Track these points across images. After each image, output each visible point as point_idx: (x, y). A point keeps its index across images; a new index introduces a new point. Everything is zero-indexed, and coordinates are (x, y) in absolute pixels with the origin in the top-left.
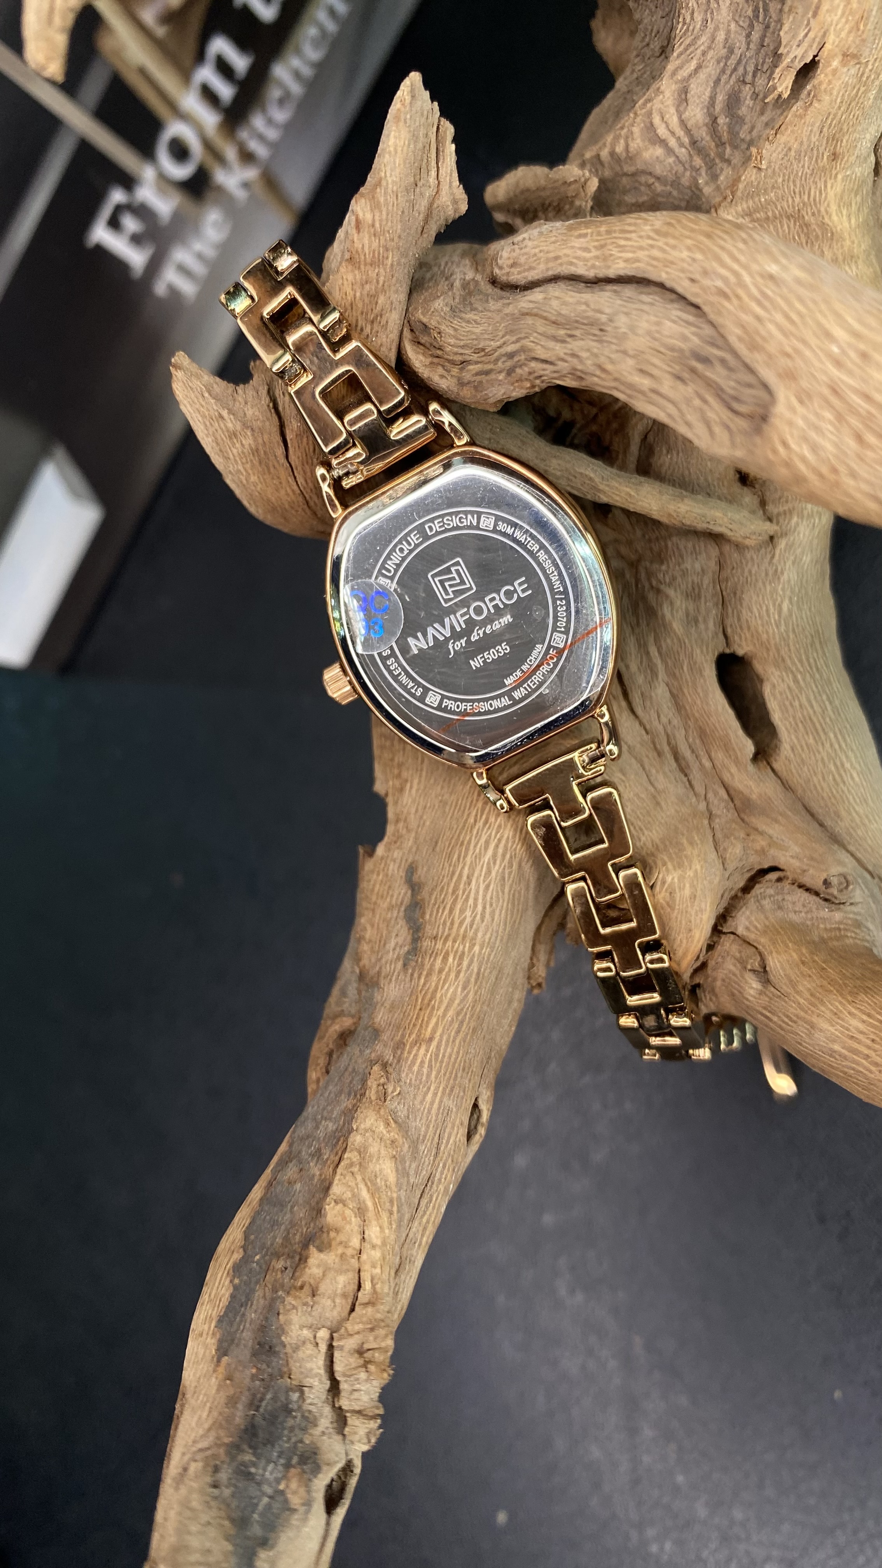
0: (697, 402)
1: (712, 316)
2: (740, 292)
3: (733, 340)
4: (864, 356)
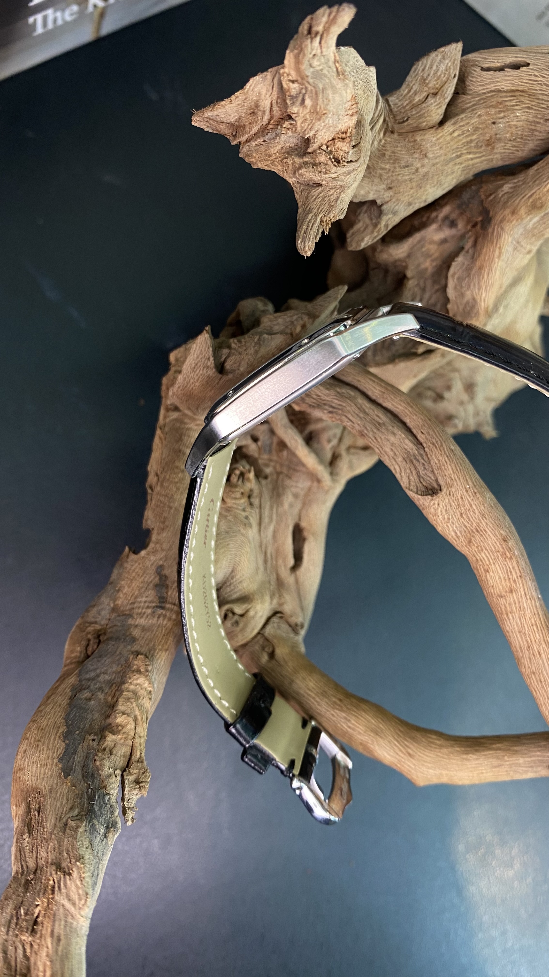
0: (408, 471)
1: (426, 449)
2: (441, 449)
3: (432, 464)
4: (475, 493)
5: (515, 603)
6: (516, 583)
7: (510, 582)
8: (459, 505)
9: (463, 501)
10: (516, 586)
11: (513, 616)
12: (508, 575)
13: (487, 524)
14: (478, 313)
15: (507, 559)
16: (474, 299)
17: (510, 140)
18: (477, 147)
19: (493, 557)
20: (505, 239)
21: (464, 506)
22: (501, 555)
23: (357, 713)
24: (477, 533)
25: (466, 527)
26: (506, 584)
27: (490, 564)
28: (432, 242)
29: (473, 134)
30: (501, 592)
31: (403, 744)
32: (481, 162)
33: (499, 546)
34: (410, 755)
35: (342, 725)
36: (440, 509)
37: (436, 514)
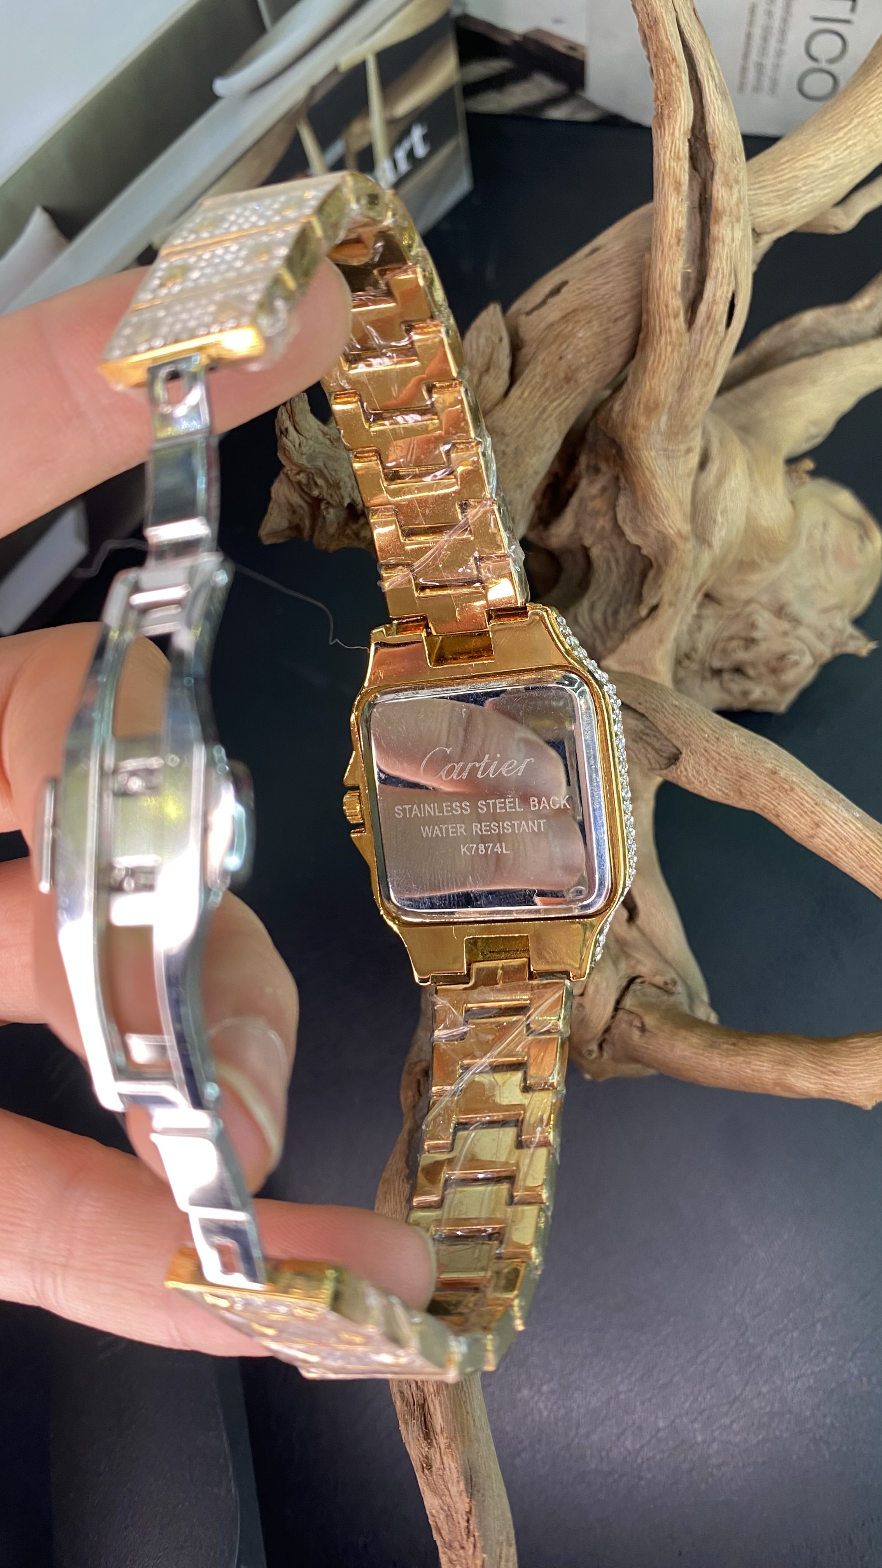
0: (643, 750)
1: (650, 718)
2: (664, 710)
3: (660, 728)
4: (718, 739)
5: (833, 837)
6: (815, 814)
7: (809, 816)
8: (708, 760)
9: (709, 753)
10: (819, 817)
11: (842, 853)
12: (802, 810)
13: (745, 765)
14: (673, 544)
15: (788, 792)
16: (659, 532)
17: (589, 363)
18: (556, 391)
19: (774, 798)
20: (646, 456)
21: (713, 758)
22: (780, 791)
23: (756, 1050)
24: (742, 781)
25: (727, 779)
26: (806, 820)
27: (776, 806)
28: (593, 498)
29: (544, 383)
30: (807, 832)
31: (822, 1064)
32: (573, 400)
33: (772, 782)
34: (834, 1072)
35: (745, 1072)
36: (690, 774)
37: (690, 782)
